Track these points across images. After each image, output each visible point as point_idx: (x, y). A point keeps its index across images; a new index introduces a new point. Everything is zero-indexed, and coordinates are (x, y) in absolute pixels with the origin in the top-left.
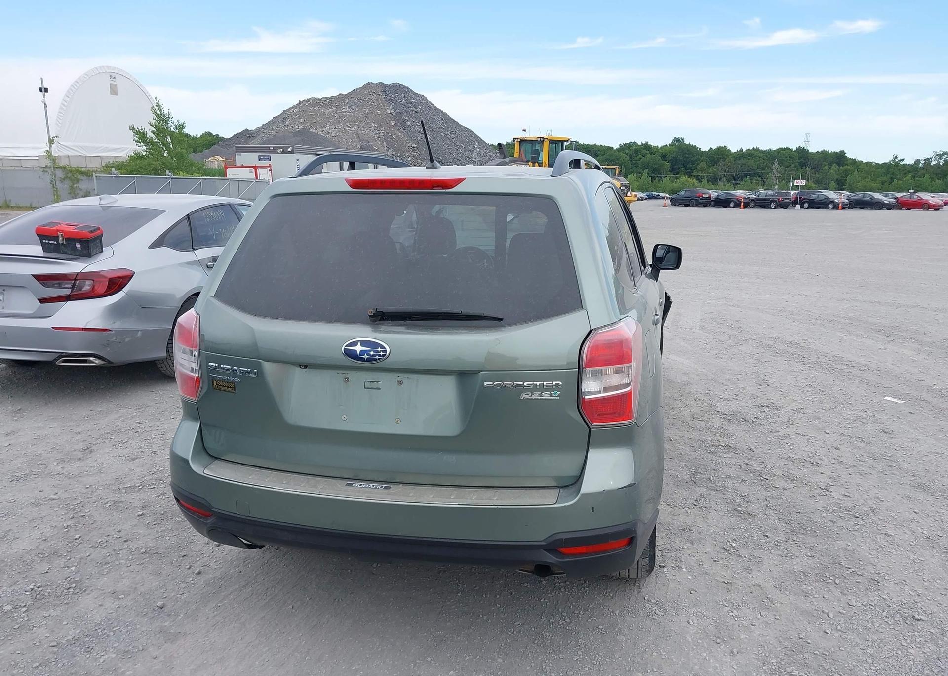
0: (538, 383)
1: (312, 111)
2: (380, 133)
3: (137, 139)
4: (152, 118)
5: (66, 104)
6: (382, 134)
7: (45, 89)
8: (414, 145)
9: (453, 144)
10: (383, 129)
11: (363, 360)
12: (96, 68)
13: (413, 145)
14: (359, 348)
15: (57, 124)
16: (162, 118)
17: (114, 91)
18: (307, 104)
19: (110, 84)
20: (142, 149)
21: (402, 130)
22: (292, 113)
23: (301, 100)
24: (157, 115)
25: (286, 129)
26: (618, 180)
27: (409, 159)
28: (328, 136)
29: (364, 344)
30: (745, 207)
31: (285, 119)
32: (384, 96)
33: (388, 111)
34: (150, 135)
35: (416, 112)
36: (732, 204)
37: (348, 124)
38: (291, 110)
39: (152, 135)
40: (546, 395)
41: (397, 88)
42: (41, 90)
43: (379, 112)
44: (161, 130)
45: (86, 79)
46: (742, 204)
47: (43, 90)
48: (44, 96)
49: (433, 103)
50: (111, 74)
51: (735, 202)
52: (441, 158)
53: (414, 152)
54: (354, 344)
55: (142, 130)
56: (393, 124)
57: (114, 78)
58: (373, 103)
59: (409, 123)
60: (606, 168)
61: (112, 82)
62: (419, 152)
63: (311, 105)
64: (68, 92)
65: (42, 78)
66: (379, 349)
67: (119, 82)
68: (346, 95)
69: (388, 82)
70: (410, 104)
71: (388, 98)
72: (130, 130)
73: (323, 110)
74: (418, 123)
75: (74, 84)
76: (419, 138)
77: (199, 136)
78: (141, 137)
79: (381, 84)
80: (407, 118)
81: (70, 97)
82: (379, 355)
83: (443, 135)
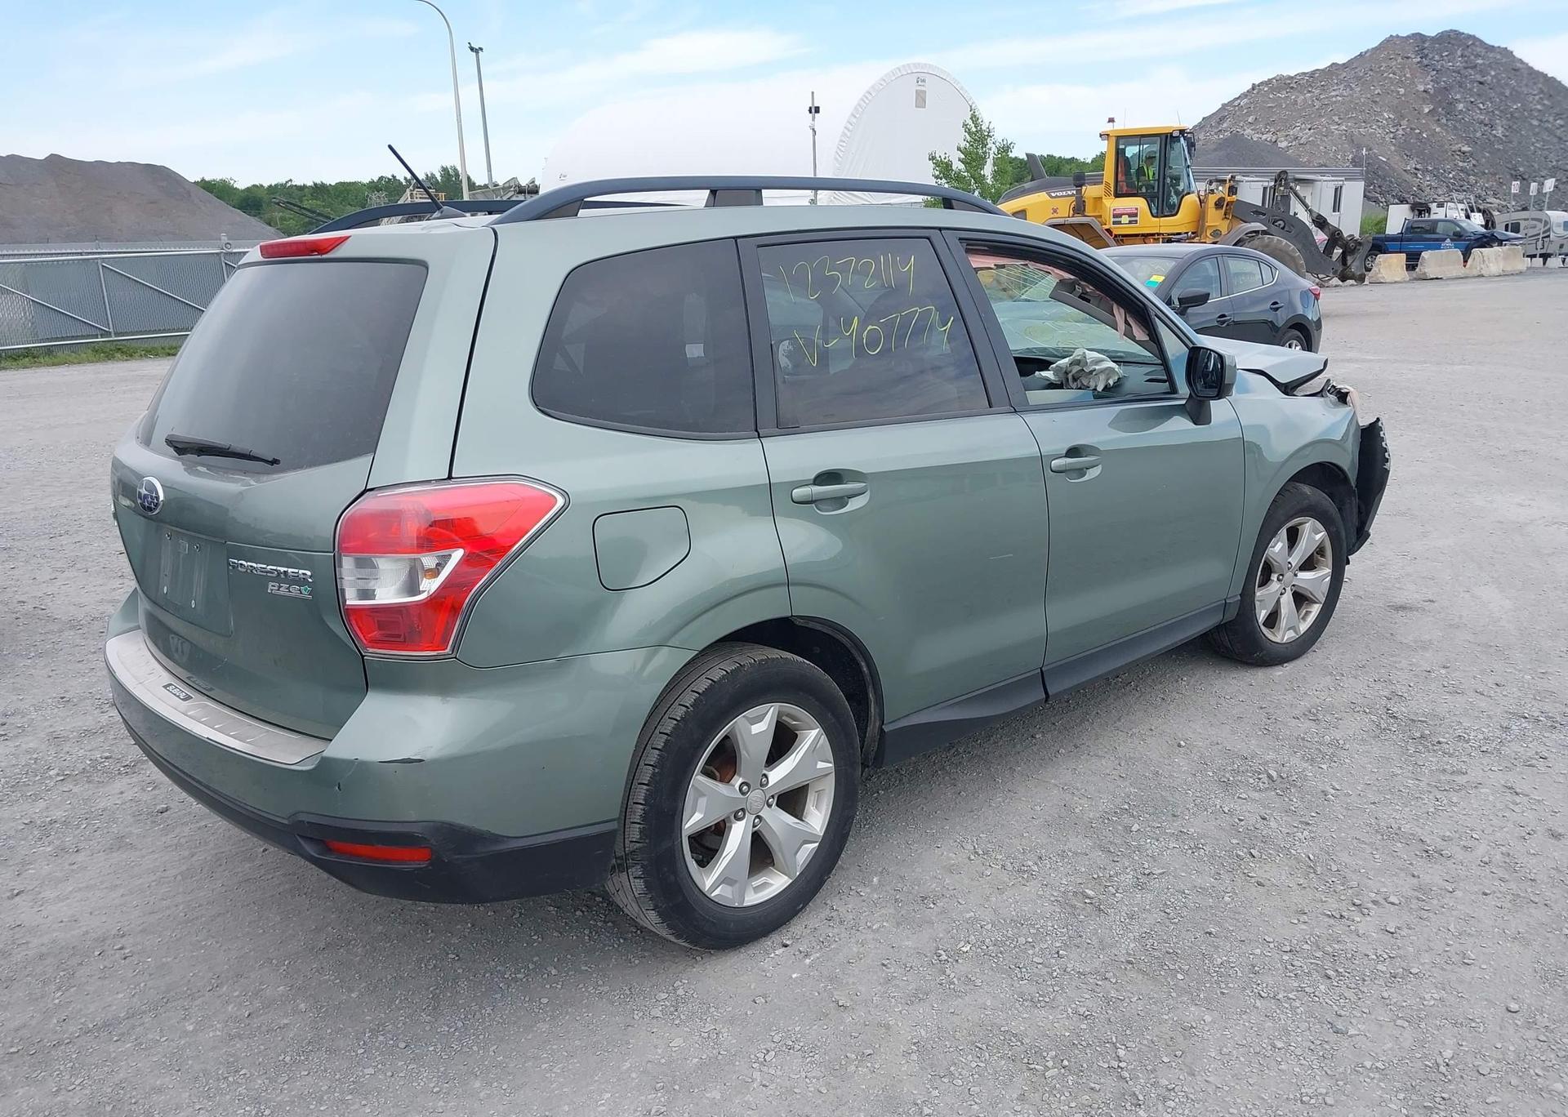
1: (1273, 100)
2: (1397, 130)
3: (937, 173)
4: (961, 139)
5: (851, 127)
6: (1401, 132)
7: (816, 107)
8: (1466, 149)
9: (1555, 140)
10: (1404, 122)
12: (899, 69)
13: (1463, 149)
15: (836, 159)
16: (979, 136)
17: (921, 100)
18: (1266, 89)
19: (917, 91)
21: (1444, 121)
22: (1237, 108)
23: (1257, 83)
24: (969, 132)
25: (1222, 136)
27: (1451, 175)
28: (1294, 143)
31: (1222, 120)
32: (1419, 59)
33: (1421, 88)
34: (958, 166)
35: (1481, 83)
37: (1336, 119)
38: (1236, 103)
39: (962, 166)
41: (1452, 40)
42: (817, 110)
43: (1402, 91)
44: (973, 159)
45: (881, 87)
47: (813, 111)
48: (813, 119)
49: (1525, 60)
50: (919, 75)
52: (1521, 169)
53: (1464, 162)
55: (945, 158)
56: (1427, 110)
57: (924, 81)
58: (1391, 75)
59: (1461, 106)
61: (919, 88)
62: (1474, 162)
63: (1272, 90)
64: (856, 108)
65: (813, 93)
67: (930, 88)
68: (1344, 64)
69: (1431, 31)
70: (1472, 68)
71: (1425, 62)
72: (930, 159)
73: (1293, 97)
74: (1481, 105)
75: (864, 96)
76: (1478, 134)
78: (944, 168)
79: (1419, 38)
80: (1458, 97)
81: (858, 116)
83: (1535, 123)
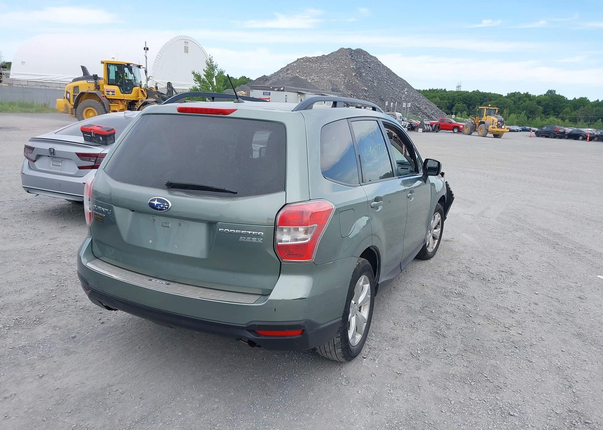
0: (250, 232)
1: (305, 65)
2: (345, 80)
3: (195, 79)
4: (205, 67)
5: (159, 57)
6: (346, 81)
7: (147, 48)
8: (366, 89)
9: (391, 89)
10: (347, 78)
11: (157, 209)
12: (178, 37)
13: (365, 89)
14: (156, 203)
15: (153, 69)
16: (211, 67)
17: (186, 50)
18: (302, 61)
19: (185, 46)
20: (198, 85)
21: (359, 79)
22: (293, 66)
23: (299, 58)
24: (208, 65)
25: (288, 76)
26: (497, 117)
27: (362, 97)
28: (312, 81)
29: (159, 200)
30: (590, 140)
31: (288, 70)
32: (351, 57)
33: (352, 67)
34: (203, 77)
35: (369, 67)
36: (581, 138)
37: (326, 74)
38: (292, 64)
39: (204, 77)
40: (254, 239)
41: (360, 52)
42: (147, 49)
43: (346, 67)
44: (209, 75)
45: (171, 43)
46: (588, 138)
47: (146, 49)
48: (146, 52)
49: (381, 62)
50: (186, 40)
51: (583, 137)
52: (382, 97)
53: (366, 93)
54: (154, 200)
55: (198, 74)
56: (354, 75)
57: (187, 43)
58: (342, 61)
59: (364, 74)
60: (489, 109)
61: (186, 45)
62: (368, 93)
63: (304, 61)
64: (161, 50)
65: (146, 42)
66: (166, 204)
67: (190, 46)
68: (327, 56)
69: (354, 48)
70: (366, 62)
71: (353, 58)
72: (192, 74)
73: (311, 65)
74: (370, 75)
75: (164, 46)
76: (369, 84)
77: (238, 79)
78: (198, 78)
79: (350, 49)
80: (363, 71)
81: (162, 53)
82: (165, 208)
83: (386, 83)
